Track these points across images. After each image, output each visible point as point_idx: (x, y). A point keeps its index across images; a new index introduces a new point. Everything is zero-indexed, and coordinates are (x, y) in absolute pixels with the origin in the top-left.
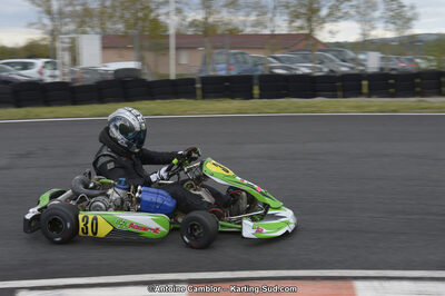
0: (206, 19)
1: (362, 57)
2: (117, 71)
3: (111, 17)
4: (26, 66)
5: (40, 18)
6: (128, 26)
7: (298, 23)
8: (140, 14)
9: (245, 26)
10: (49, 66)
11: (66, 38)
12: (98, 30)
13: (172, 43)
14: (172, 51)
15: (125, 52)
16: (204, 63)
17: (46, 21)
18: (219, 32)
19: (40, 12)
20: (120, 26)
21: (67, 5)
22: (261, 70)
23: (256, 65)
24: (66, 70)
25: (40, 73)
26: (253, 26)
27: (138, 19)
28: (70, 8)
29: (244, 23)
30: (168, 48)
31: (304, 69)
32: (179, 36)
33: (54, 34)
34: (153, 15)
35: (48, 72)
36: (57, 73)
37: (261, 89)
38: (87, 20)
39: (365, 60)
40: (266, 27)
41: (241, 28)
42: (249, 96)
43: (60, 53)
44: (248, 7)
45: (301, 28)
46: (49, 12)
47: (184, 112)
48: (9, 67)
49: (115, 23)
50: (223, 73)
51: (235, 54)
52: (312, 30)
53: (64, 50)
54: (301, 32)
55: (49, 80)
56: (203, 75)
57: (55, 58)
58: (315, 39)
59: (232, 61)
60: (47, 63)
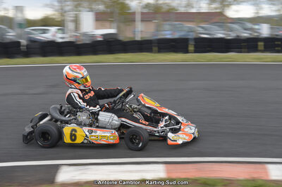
1: (256, 27)
2: (104, 35)
4: (44, 32)
6: (107, 7)
7: (213, 6)
10: (60, 31)
11: (72, 14)
13: (138, 17)
16: (157, 31)
18: (164, 10)
20: (102, 7)
22: (192, 36)
23: (189, 32)
25: (54, 36)
26: (185, 7)
27: (114, 2)
30: (134, 21)
31: (220, 34)
33: (63, 12)
35: (61, 35)
37: (196, 47)
39: (259, 29)
40: (193, 7)
41: (177, 8)
42: (187, 51)
43: (67, 23)
45: (216, 9)
48: (33, 32)
49: (98, 5)
50: (169, 37)
51: (176, 25)
52: (223, 10)
55: (60, 40)
57: (64, 27)
58: (225, 16)
60: (59, 29)
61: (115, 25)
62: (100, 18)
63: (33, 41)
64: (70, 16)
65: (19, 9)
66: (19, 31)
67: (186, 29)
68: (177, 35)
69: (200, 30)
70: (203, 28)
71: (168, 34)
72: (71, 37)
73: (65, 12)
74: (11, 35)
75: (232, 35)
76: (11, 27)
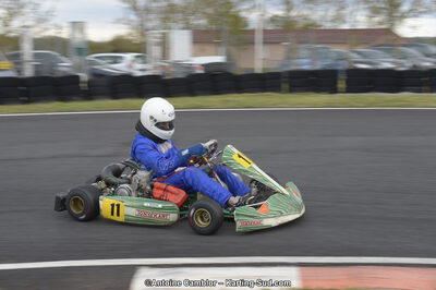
2: (206, 66)
3: (193, 13)
4: (116, 60)
6: (211, 22)
7: (377, 19)
10: (140, 60)
11: (156, 34)
12: (182, 25)
13: (259, 38)
16: (289, 58)
17: (133, 17)
18: (299, 26)
19: (126, 8)
20: (204, 21)
22: (343, 66)
23: (338, 60)
24: (157, 64)
25: (130, 66)
26: (333, 21)
27: (220, 14)
30: (253, 43)
31: (387, 64)
33: (143, 31)
35: (140, 66)
37: (348, 83)
38: (171, 16)
40: (344, 22)
41: (319, 23)
42: (333, 90)
43: (149, 47)
45: (381, 23)
46: (135, 8)
48: (100, 61)
49: (199, 19)
50: (308, 67)
52: (392, 25)
54: (381, 27)
55: (140, 74)
57: (145, 52)
58: (395, 35)
60: (137, 57)
61: (223, 49)
62: (201, 39)
63: (98, 75)
64: (154, 37)
65: (77, 26)
66: (77, 59)
67: (334, 55)
68: (319, 66)
69: (356, 57)
70: (359, 53)
71: (305, 63)
72: (155, 68)
73: (147, 30)
74: (66, 65)
75: (406, 65)
76: (65, 54)
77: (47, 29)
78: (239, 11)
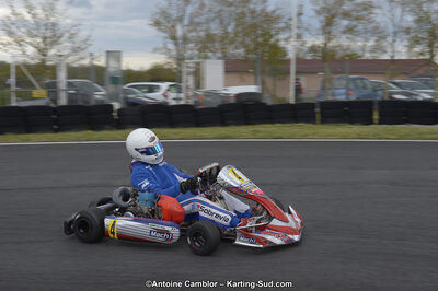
0: (326, 45)
2: (238, 96)
3: (232, 42)
4: (151, 89)
5: (165, 44)
6: (248, 52)
7: (418, 49)
8: (260, 40)
9: (363, 50)
10: (174, 89)
11: (191, 63)
12: (219, 55)
14: (293, 76)
15: (246, 77)
16: (323, 88)
17: (171, 46)
18: (338, 56)
19: (166, 38)
20: (241, 51)
21: (190, 31)
22: (380, 96)
23: (375, 91)
24: (190, 93)
25: (165, 95)
26: (371, 51)
27: (258, 44)
28: (194, 34)
29: (363, 49)
30: (288, 73)
31: (424, 95)
32: (299, 61)
33: (180, 59)
34: (272, 41)
35: (173, 95)
36: (182, 95)
37: (380, 114)
40: (385, 52)
41: (360, 53)
42: (369, 122)
43: (184, 77)
44: (366, 32)
45: (422, 54)
46: (174, 38)
47: (305, 136)
48: (135, 90)
49: (237, 48)
50: (342, 98)
51: (354, 79)
52: (432, 56)
53: (188, 74)
54: (421, 57)
55: (174, 103)
56: (322, 99)
57: (180, 82)
58: (436, 65)
59: (351, 86)
60: (172, 86)
62: (233, 69)
63: (133, 104)
64: (187, 67)
65: (114, 55)
66: (111, 88)
68: (354, 96)
69: (394, 88)
70: (394, 83)
71: (340, 93)
73: (184, 59)
74: (100, 94)
76: (101, 84)
77: (83, 58)
78: (278, 41)
